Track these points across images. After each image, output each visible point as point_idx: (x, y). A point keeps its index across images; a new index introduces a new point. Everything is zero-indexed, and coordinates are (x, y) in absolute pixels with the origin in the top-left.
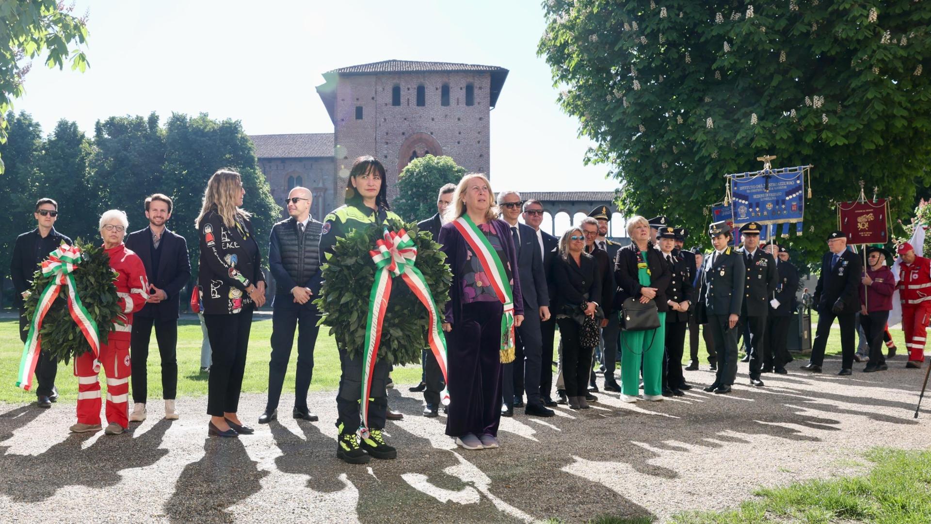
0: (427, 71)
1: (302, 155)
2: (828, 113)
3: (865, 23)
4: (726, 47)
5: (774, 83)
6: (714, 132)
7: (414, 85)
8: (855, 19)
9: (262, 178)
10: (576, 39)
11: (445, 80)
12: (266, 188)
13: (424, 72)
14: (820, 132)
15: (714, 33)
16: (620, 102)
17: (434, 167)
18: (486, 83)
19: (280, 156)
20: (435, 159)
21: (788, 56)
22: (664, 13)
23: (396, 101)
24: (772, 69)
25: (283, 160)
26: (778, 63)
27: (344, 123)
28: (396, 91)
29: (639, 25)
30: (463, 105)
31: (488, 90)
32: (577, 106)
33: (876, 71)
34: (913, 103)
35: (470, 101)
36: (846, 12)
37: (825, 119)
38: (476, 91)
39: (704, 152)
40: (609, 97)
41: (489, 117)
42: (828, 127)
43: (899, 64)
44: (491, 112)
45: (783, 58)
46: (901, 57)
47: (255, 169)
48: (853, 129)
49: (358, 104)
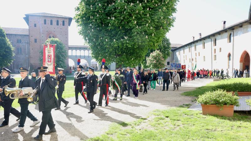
0: (53, 17)
1: (21, 34)
2: (128, 40)
3: (134, 24)
4: (110, 25)
5: (119, 33)
6: (108, 42)
7: (50, 19)
8: (132, 22)
9: (8, 40)
10: (81, 18)
11: (58, 19)
12: (9, 43)
13: (52, 17)
14: (126, 44)
15: (108, 21)
16: (89, 33)
17: (53, 41)
18: (68, 21)
19: (14, 34)
20: (54, 39)
21: (122, 27)
22: (98, 16)
23: (45, 23)
24: (119, 30)
25: (15, 35)
26: (120, 29)
27: (31, 28)
28: (45, 21)
29: (93, 17)
30: (62, 26)
31: (68, 22)
32: (81, 33)
33: (136, 33)
34: (142, 40)
35: (63, 25)
36: (131, 21)
37: (127, 41)
38: (65, 22)
39: (105, 46)
40: (87, 32)
41: (68, 29)
42: (128, 43)
43: (139, 32)
44: (69, 28)
45: (121, 28)
46: (140, 31)
47: (5, 38)
48: (132, 44)
49: (35, 23)
